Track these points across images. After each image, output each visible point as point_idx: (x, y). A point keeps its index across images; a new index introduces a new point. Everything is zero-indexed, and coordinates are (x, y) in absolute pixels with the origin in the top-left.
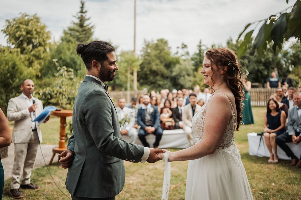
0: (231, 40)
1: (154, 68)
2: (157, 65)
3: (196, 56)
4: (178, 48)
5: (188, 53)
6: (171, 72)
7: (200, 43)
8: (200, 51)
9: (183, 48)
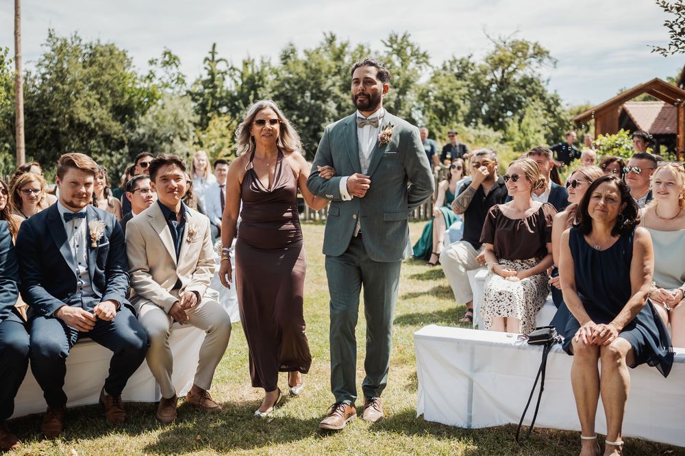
0: (293, 51)
1: (82, 115)
2: (89, 106)
3: (200, 88)
4: (151, 62)
5: (180, 80)
6: (132, 127)
7: (213, 53)
8: (212, 73)
9: (166, 63)
